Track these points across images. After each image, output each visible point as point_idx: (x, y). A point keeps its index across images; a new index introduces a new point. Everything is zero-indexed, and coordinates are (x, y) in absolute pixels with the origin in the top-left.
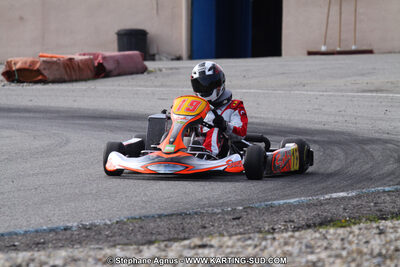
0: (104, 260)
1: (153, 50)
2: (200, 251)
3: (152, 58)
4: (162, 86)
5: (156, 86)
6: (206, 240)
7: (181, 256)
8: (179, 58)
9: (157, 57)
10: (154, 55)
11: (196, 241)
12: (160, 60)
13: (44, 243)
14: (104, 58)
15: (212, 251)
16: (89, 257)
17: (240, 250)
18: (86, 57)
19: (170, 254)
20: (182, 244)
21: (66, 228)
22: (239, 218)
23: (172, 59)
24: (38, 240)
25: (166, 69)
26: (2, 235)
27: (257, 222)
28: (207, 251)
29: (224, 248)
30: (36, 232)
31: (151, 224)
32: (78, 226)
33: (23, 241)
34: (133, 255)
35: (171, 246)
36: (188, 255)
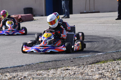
0: (39, 74)
1: (34, 13)
2: (67, 71)
3: (34, 16)
4: (39, 24)
5: (37, 24)
6: (67, 68)
7: (61, 73)
9: (36, 15)
10: (35, 15)
12: (37, 16)
13: (17, 70)
14: (21, 16)
15: (70, 71)
16: (35, 74)
17: (79, 70)
18: (16, 16)
19: (58, 72)
20: (60, 69)
21: (22, 66)
22: (72, 61)
23: (40, 16)
24: (15, 69)
25: (39, 19)
26: (4, 68)
27: (78, 62)
28: (69, 71)
29: (73, 70)
30: (14, 67)
31: (47, 64)
32: (26, 65)
33: (11, 70)
34: (47, 73)
35: (57, 70)
36: (64, 72)
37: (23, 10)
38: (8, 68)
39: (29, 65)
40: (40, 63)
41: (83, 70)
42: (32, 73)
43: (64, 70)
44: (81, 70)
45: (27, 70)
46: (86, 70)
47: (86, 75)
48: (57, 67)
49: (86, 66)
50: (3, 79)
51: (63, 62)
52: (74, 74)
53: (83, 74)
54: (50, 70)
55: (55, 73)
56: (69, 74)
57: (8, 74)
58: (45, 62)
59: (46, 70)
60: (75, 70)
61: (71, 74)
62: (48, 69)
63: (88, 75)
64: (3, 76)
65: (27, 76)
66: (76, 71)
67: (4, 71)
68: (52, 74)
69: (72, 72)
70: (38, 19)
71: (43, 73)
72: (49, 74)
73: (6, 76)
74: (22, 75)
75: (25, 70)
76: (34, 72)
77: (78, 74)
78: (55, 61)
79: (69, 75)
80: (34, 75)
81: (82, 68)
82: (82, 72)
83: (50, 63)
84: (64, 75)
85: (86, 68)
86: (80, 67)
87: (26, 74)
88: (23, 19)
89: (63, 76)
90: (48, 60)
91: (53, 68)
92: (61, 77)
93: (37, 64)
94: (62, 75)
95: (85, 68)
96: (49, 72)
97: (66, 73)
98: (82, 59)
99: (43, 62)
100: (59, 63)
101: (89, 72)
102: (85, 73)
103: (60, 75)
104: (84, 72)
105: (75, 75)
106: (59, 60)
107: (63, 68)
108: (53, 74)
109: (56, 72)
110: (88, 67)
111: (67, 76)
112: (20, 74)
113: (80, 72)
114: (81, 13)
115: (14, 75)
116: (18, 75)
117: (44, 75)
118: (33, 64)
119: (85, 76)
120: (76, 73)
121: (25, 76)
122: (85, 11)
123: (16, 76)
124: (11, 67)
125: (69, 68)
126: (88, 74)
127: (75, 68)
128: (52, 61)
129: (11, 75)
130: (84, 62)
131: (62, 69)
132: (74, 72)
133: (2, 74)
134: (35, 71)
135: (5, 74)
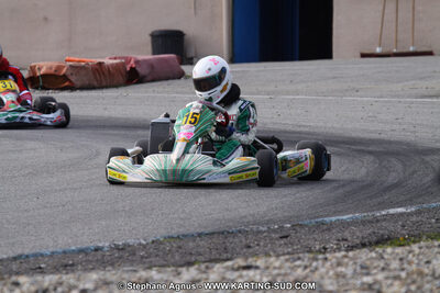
1: (191, 53)
2: (245, 273)
3: (190, 62)
6: (251, 261)
7: (224, 278)
10: (192, 59)
11: (240, 262)
13: (72, 265)
14: (137, 62)
15: (258, 271)
17: (289, 271)
18: (117, 61)
19: (211, 276)
20: (224, 265)
22: (286, 237)
26: (27, 256)
27: (307, 241)
28: (252, 273)
29: (270, 270)
32: (110, 246)
36: (232, 278)
37: (149, 39)
39: (123, 245)
41: (307, 271)
43: (237, 270)
44: (299, 270)
46: (316, 273)
49: (319, 256)
54: (183, 269)
57: (22, 279)
60: (276, 272)
88: (142, 71)
100: (236, 240)
109: (204, 276)
125: (258, 264)
127: (277, 264)
135: (14, 278)
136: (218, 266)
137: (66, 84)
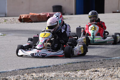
0: (66, 75)
1: (64, 12)
2: (96, 72)
3: (64, 14)
6: (96, 69)
7: (90, 74)
8: (72, 14)
9: (65, 14)
13: (43, 71)
14: (50, 14)
15: (99, 72)
16: (62, 74)
17: (108, 72)
18: (44, 14)
19: (86, 74)
20: (89, 70)
21: (49, 66)
22: (102, 63)
23: (70, 15)
24: (41, 70)
25: (69, 18)
26: (30, 68)
27: (108, 64)
28: (97, 72)
29: (102, 72)
30: (40, 67)
31: (75, 65)
32: (53, 66)
33: (37, 70)
34: (75, 74)
35: (86, 71)
36: (92, 74)
37: (52, 8)
38: (34, 68)
39: (56, 65)
40: (68, 63)
41: (113, 72)
42: (59, 74)
43: (93, 72)
44: (111, 72)
45: (54, 71)
46: (116, 72)
47: (116, 77)
48: (85, 68)
49: (116, 68)
50: (29, 79)
51: (92, 64)
52: (103, 75)
53: (113, 76)
54: (78, 72)
55: (83, 75)
56: (98, 75)
57: (34, 74)
58: (73, 63)
59: (74, 71)
60: (104, 72)
61: (100, 76)
62: (76, 70)
63: (118, 78)
64: (29, 76)
65: (54, 77)
66: (106, 73)
67: (30, 71)
68: (80, 75)
69: (101, 74)
70: (67, 18)
71: (71, 74)
72: (77, 75)
73: (33, 75)
74: (48, 75)
75: (52, 71)
76: (61, 73)
77: (107, 76)
78: (84, 62)
79: (98, 77)
80: (61, 76)
81: (112, 70)
82: (112, 74)
83: (79, 65)
84: (93, 76)
85: (116, 70)
86: (110, 69)
87: (53, 74)
89: (92, 78)
90: (77, 61)
91: (82, 70)
92: (89, 78)
93: (65, 64)
94: (90, 77)
95: (114, 70)
96: (77, 73)
97: (95, 75)
98: (112, 60)
99: (71, 63)
100: (88, 64)
101: (119, 74)
102: (115, 75)
103: (88, 77)
104: (113, 74)
105: (105, 76)
106: (88, 61)
107: (92, 69)
108: (82, 75)
109: (84, 73)
110: (118, 69)
111: (95, 78)
112: (47, 75)
113: (109, 74)
114: (113, 12)
115: (41, 76)
116: (44, 75)
117: (72, 76)
118: (61, 65)
119: (114, 78)
120: (106, 75)
121: (52, 76)
122: (118, 11)
123: (42, 77)
124: (37, 68)
125: (98, 70)
126: (117, 76)
127: (104, 70)
128: (81, 62)
129: (37, 75)
130: (114, 64)
131: (90, 70)
132: (103, 74)
133: (28, 74)
134: (63, 72)
135: (31, 74)
136: (87, 70)
137: (30, 21)
